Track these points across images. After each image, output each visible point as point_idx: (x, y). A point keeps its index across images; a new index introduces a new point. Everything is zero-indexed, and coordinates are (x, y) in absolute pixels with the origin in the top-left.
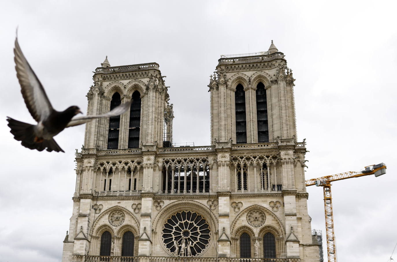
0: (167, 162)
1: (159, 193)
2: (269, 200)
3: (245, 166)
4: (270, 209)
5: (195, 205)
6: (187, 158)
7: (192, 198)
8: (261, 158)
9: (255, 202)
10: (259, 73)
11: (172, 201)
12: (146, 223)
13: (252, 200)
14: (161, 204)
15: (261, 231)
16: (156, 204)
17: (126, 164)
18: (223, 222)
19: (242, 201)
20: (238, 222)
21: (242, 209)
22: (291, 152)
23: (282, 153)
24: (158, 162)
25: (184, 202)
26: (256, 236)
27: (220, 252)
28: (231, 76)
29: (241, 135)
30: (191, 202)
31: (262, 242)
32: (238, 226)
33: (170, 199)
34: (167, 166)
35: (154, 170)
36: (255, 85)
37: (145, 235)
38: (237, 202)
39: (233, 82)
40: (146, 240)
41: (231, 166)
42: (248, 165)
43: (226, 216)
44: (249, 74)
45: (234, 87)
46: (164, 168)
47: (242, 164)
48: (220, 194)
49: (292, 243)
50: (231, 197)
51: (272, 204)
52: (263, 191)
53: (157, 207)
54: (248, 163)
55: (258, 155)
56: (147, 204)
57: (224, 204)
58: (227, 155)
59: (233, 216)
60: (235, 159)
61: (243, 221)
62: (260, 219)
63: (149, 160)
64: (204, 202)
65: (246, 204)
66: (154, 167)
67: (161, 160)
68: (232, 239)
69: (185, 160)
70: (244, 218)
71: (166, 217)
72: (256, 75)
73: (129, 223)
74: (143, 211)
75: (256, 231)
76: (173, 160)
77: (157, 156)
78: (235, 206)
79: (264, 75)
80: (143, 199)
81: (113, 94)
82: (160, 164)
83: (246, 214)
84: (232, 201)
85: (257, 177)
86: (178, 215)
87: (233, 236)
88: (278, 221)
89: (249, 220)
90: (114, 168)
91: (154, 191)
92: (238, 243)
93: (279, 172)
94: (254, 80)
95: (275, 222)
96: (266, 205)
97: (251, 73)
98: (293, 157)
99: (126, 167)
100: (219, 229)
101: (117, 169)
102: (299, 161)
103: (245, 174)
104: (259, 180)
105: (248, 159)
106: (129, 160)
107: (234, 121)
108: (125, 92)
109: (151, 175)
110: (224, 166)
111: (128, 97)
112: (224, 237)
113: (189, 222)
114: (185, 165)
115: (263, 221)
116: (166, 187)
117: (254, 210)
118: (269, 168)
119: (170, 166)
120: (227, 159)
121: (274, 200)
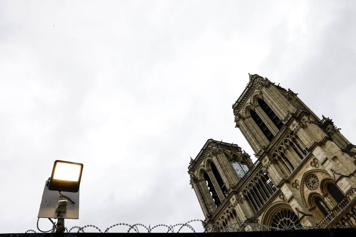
0: (245, 191)
1: (253, 216)
2: (309, 163)
3: (282, 154)
4: (314, 168)
5: (275, 205)
6: (252, 179)
7: (271, 202)
8: (286, 141)
9: (303, 172)
10: (253, 96)
11: (262, 215)
13: (301, 172)
14: (258, 222)
15: (322, 188)
17: (228, 212)
18: (293, 205)
19: (296, 178)
20: (305, 194)
21: (300, 184)
22: (294, 122)
23: (291, 127)
24: (239, 195)
25: (268, 209)
26: (322, 194)
28: (243, 111)
30: (272, 206)
31: (329, 195)
32: (306, 197)
33: (260, 215)
34: (246, 194)
36: (257, 103)
38: (294, 182)
39: (246, 113)
41: (275, 162)
42: (283, 152)
43: (292, 198)
44: (249, 101)
45: (249, 114)
46: (246, 197)
47: (279, 155)
48: (280, 186)
49: (339, 181)
50: (288, 182)
51: (313, 164)
52: (302, 161)
55: (282, 141)
57: (286, 191)
58: (266, 158)
59: (298, 192)
60: (274, 155)
61: (307, 191)
62: (316, 180)
63: (233, 200)
64: (278, 199)
65: (299, 178)
66: (240, 201)
67: (241, 193)
68: (310, 210)
69: (252, 181)
70: (306, 189)
72: (252, 98)
75: (319, 191)
76: (246, 187)
77: (236, 193)
78: (295, 185)
79: (256, 94)
82: (242, 196)
83: (305, 185)
84: (291, 184)
85: (293, 155)
86: (274, 221)
87: (310, 208)
88: (324, 172)
89: (310, 187)
90: (224, 220)
91: (249, 217)
92: (317, 209)
93: (301, 141)
94: (254, 101)
95: (324, 175)
96: (310, 168)
97: (249, 99)
98: (298, 124)
99: (229, 214)
100: (295, 211)
101: (226, 220)
102: (306, 122)
103: (287, 160)
104: (296, 155)
105: (280, 148)
106: (228, 209)
107: (261, 133)
108: (205, 169)
109: (240, 208)
110: (270, 166)
111: (209, 170)
112: (301, 215)
113: (282, 220)
114: (254, 184)
115: (318, 181)
116: (253, 207)
117: (308, 177)
118: (294, 143)
119: (248, 193)
120: (268, 160)
121: (312, 160)
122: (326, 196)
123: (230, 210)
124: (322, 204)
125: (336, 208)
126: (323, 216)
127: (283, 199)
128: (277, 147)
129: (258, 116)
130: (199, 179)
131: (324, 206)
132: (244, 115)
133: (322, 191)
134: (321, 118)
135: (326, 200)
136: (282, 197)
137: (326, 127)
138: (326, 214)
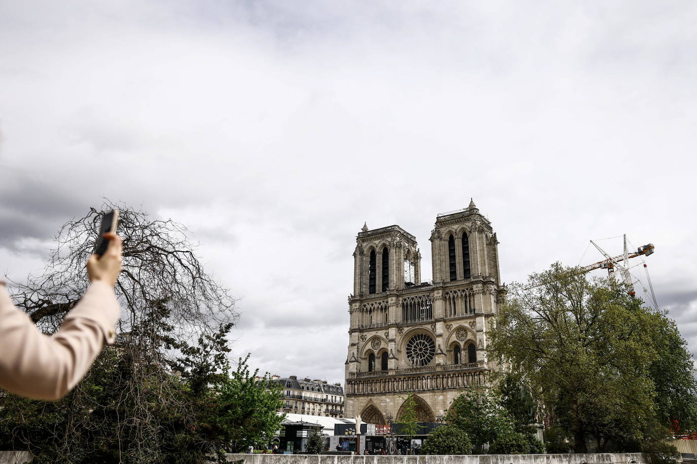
0: (405, 300)
1: (401, 324)
2: (469, 321)
3: (454, 297)
4: (470, 327)
5: (424, 329)
6: (417, 295)
7: (421, 324)
8: (463, 291)
9: (460, 323)
10: (462, 226)
12: (391, 347)
13: (459, 322)
14: (403, 331)
15: (465, 343)
16: (400, 331)
17: (380, 304)
18: (438, 341)
19: (452, 323)
20: (451, 339)
21: (452, 329)
22: (480, 285)
23: (474, 286)
24: (399, 300)
25: (416, 328)
26: (462, 347)
27: (437, 362)
28: (444, 230)
29: (453, 273)
30: (421, 327)
31: (467, 351)
32: (451, 341)
33: (408, 327)
34: (405, 303)
35: (397, 307)
36: (460, 235)
37: (391, 354)
38: (449, 324)
39: (445, 234)
40: (392, 358)
41: (444, 299)
42: (456, 297)
43: (440, 336)
44: (456, 227)
45: (447, 238)
46: (403, 304)
47: (451, 296)
48: (437, 321)
49: (480, 351)
50: (445, 321)
51: (471, 324)
52: (465, 315)
53: (400, 333)
54: (456, 295)
55: (461, 289)
56: (393, 332)
57: (440, 327)
58: (440, 291)
59: (446, 335)
60: (447, 293)
61: (454, 338)
62: (465, 335)
63: (392, 300)
64: (429, 327)
65: (455, 325)
66: (397, 305)
67: (401, 299)
68: (447, 351)
69: (416, 297)
70: (454, 335)
71: (408, 339)
72: (460, 227)
73: (384, 347)
74: (390, 337)
75: (462, 344)
76: (409, 298)
77: (397, 296)
78: (448, 327)
79: (465, 227)
80: (390, 329)
81: (370, 251)
82: (401, 302)
83: (455, 332)
84: (446, 324)
85: (462, 305)
86: (415, 337)
87: (448, 349)
88: (475, 336)
89: (458, 337)
90: (372, 308)
91: (397, 322)
92: (452, 353)
93: (474, 300)
94: (460, 231)
95: (473, 336)
96: (467, 325)
97: (457, 226)
98: (481, 289)
99: (380, 306)
100: (437, 345)
101: (374, 308)
102: (487, 290)
103: (454, 303)
104: (464, 307)
105: (455, 292)
106: (381, 301)
107: (448, 263)
108: (377, 250)
109: (394, 311)
110: (439, 300)
111: (379, 253)
112: (439, 352)
113: (422, 341)
114: (416, 301)
115: (466, 337)
116: (405, 318)
117: (461, 329)
118: (468, 298)
119: (407, 303)
120: (440, 295)
121: (472, 321)
122: (464, 350)
123: (383, 304)
124: (459, 355)
125: (465, 365)
126: (453, 362)
127: (433, 329)
128: (453, 290)
129: (454, 245)
130: (365, 253)
131: (459, 358)
132: (443, 236)
133: (464, 346)
134: (502, 284)
135: (463, 352)
136: (433, 327)
137: (500, 293)
138: (456, 362)
